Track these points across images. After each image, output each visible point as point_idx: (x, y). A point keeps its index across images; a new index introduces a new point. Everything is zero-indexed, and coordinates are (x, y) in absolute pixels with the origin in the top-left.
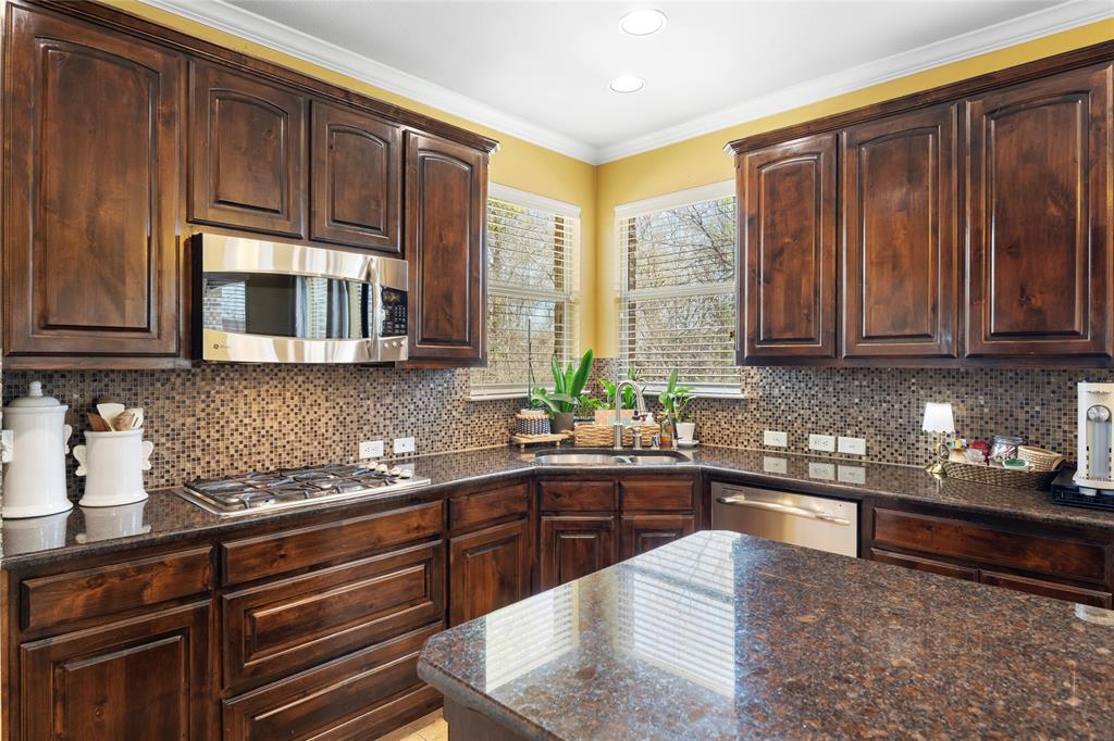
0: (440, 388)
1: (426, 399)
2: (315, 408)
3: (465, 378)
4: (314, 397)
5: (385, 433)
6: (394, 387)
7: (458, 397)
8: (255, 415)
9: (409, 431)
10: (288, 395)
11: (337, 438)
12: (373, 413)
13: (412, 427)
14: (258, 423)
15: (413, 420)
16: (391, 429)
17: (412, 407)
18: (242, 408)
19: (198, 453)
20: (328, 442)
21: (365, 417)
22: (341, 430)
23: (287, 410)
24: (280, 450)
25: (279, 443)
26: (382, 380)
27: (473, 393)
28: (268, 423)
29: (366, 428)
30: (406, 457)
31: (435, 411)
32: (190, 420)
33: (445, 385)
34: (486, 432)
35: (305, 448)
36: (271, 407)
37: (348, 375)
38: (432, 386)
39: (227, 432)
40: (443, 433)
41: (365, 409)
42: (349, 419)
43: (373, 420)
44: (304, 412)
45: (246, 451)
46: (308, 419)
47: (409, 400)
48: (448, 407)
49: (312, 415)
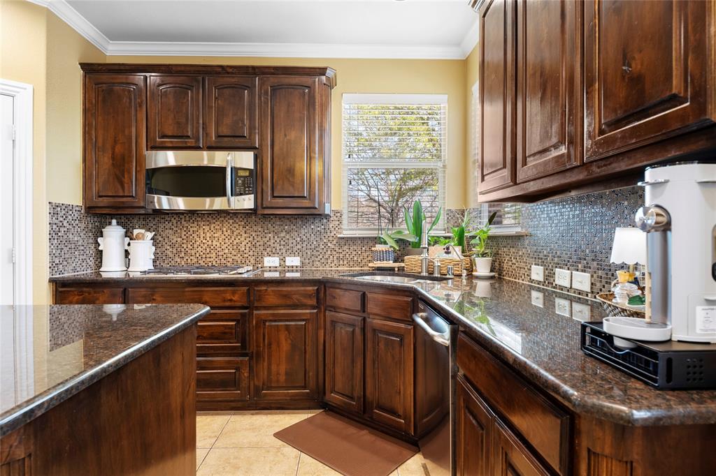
0: (319, 229)
1: (308, 235)
2: (239, 237)
3: (338, 223)
4: (238, 231)
5: (280, 253)
6: (286, 227)
7: (332, 234)
8: (208, 239)
9: (296, 253)
10: (225, 229)
11: (251, 253)
12: (272, 241)
13: (298, 251)
14: (210, 243)
15: (299, 247)
16: (284, 251)
17: (299, 239)
18: (202, 235)
19: (183, 255)
20: (246, 255)
21: (268, 243)
22: (254, 249)
23: (224, 237)
24: (221, 257)
25: (220, 254)
26: (278, 223)
27: (344, 232)
28: (214, 243)
29: (268, 249)
30: (295, 268)
31: (315, 243)
32: (179, 239)
33: (323, 227)
34: (355, 259)
35: (234, 257)
36: (216, 235)
37: (257, 220)
38: (313, 227)
39: (195, 246)
40: (321, 257)
41: (268, 239)
42: (258, 244)
43: (272, 245)
44: (233, 239)
45: (204, 256)
46: (235, 243)
47: (296, 234)
48: (325, 241)
49: (237, 241)
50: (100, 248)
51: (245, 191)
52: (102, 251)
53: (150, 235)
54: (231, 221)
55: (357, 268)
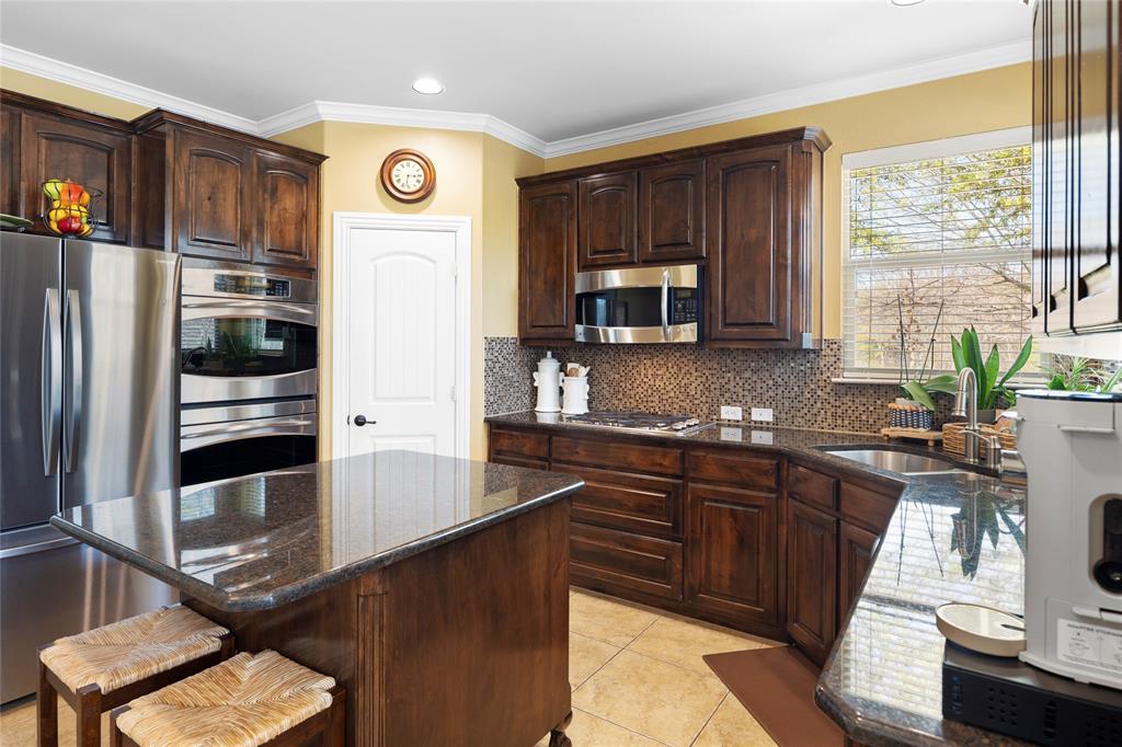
0: (802, 368)
1: (786, 379)
2: (688, 376)
3: (834, 359)
4: (687, 368)
5: (744, 402)
6: (753, 364)
7: (824, 377)
8: (650, 377)
9: (768, 403)
10: (670, 365)
11: (704, 399)
12: (733, 384)
13: (771, 400)
14: (652, 382)
15: (771, 393)
16: (749, 399)
17: (771, 382)
18: (643, 372)
19: (620, 396)
20: (697, 402)
21: (727, 386)
22: (707, 393)
23: (669, 376)
24: (665, 402)
25: (665, 397)
26: (741, 358)
27: (846, 374)
28: (658, 383)
29: (727, 395)
30: (764, 425)
31: (796, 389)
32: (617, 376)
33: (809, 365)
34: (864, 418)
35: (681, 403)
36: (659, 372)
37: (712, 352)
38: (792, 365)
39: (635, 385)
40: (806, 410)
41: (726, 380)
42: (713, 386)
43: (733, 390)
44: (680, 378)
45: (645, 399)
46: (683, 383)
47: (768, 375)
48: (813, 386)
49: (686, 381)
50: (535, 384)
51: (686, 318)
52: (536, 388)
53: (584, 371)
54: (678, 354)
55: (868, 434)
